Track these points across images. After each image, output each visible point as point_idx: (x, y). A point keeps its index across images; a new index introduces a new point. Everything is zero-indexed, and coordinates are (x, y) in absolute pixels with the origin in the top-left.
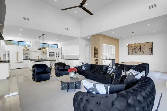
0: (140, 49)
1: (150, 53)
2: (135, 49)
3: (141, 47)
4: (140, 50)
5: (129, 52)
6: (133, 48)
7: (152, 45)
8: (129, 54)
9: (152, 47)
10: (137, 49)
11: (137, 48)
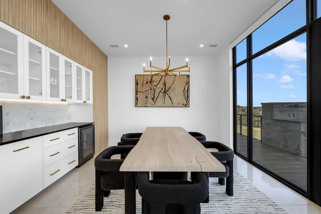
0: (163, 91)
1: (185, 103)
2: (153, 92)
3: (165, 86)
4: (165, 92)
5: (137, 99)
6: (147, 87)
7: (188, 83)
8: (136, 105)
9: (189, 86)
10: (157, 91)
11: (158, 86)
